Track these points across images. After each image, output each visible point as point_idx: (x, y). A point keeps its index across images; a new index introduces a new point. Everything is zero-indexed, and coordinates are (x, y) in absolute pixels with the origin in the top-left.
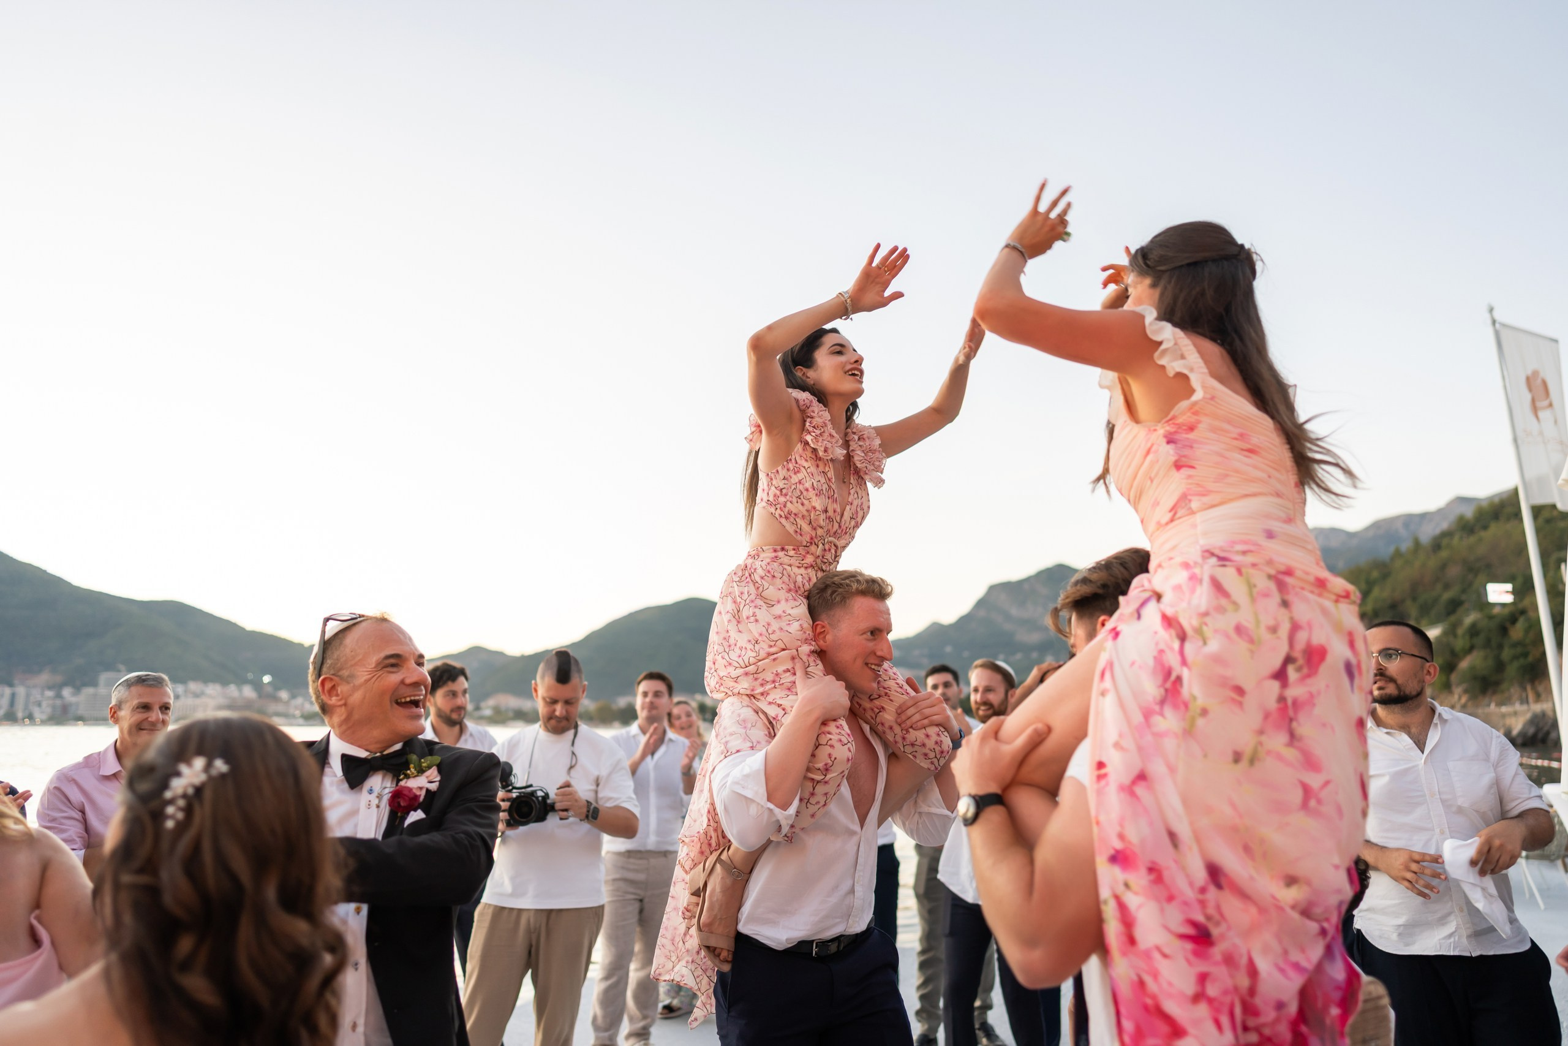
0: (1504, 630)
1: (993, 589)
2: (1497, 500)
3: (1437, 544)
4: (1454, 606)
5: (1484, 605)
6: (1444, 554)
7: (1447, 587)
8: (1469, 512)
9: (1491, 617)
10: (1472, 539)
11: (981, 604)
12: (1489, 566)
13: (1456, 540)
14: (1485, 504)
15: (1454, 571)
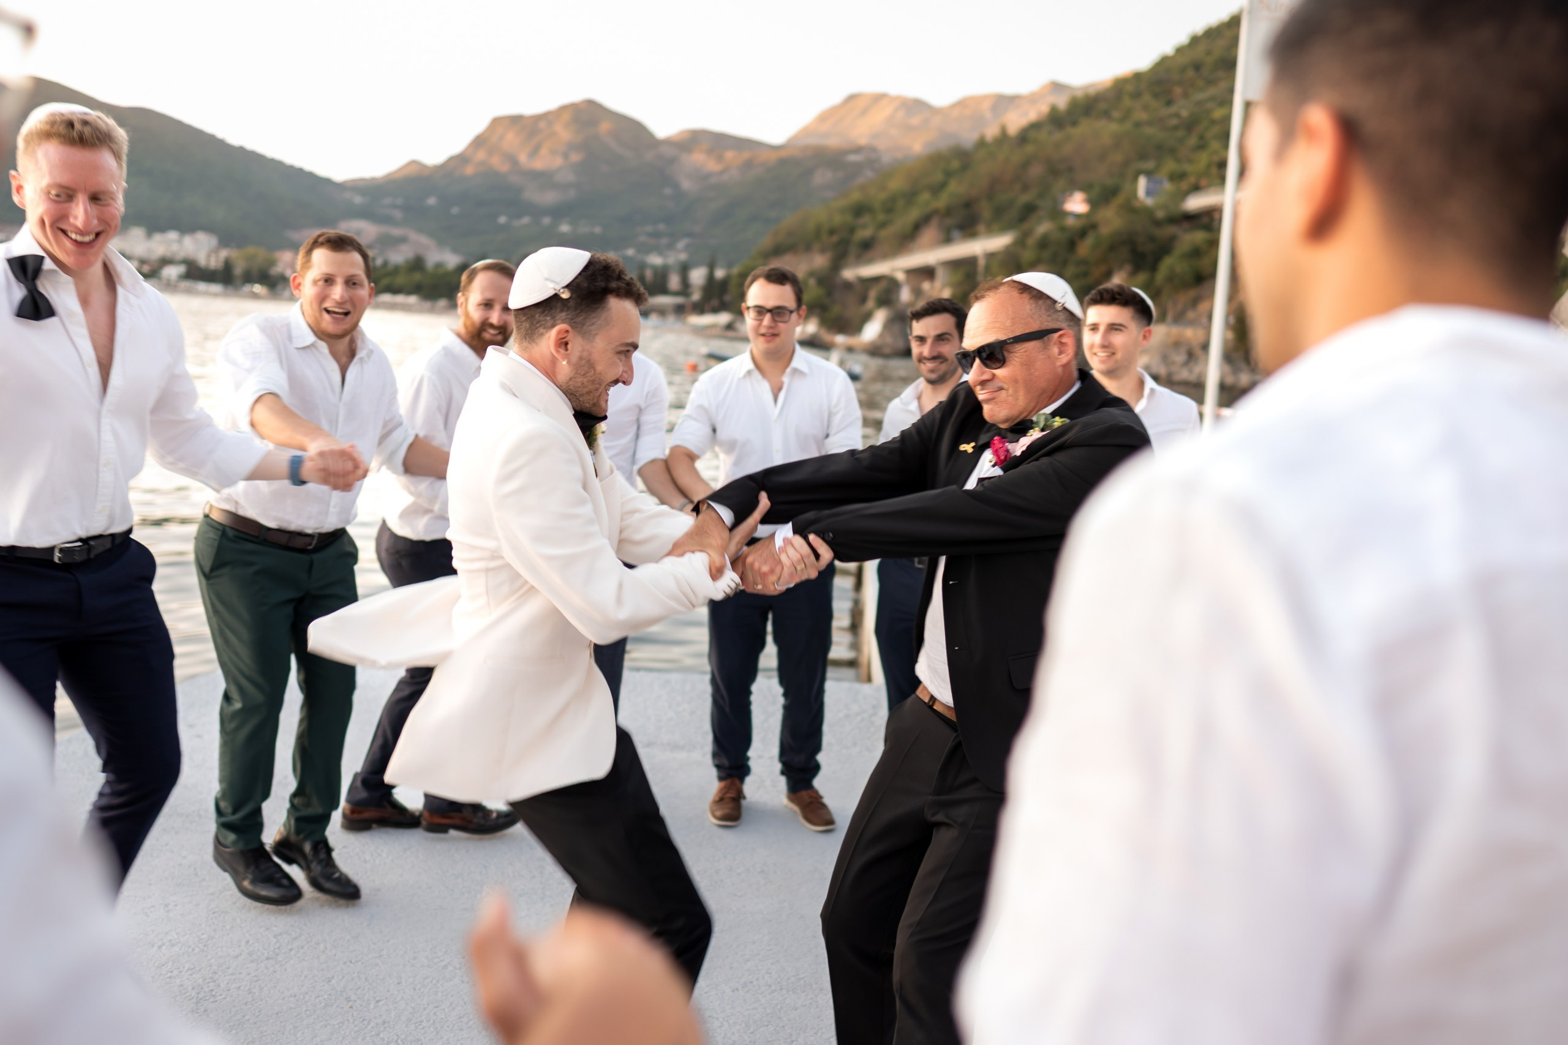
0: (1072, 244)
1: (496, 122)
2: (1092, 91)
3: (1025, 136)
4: (1029, 211)
5: (1058, 213)
6: (1029, 149)
7: (1025, 188)
8: (1062, 102)
9: (1063, 229)
10: (1058, 136)
11: (479, 142)
12: (1070, 170)
13: (1043, 135)
14: (1079, 94)
15: (1036, 171)
